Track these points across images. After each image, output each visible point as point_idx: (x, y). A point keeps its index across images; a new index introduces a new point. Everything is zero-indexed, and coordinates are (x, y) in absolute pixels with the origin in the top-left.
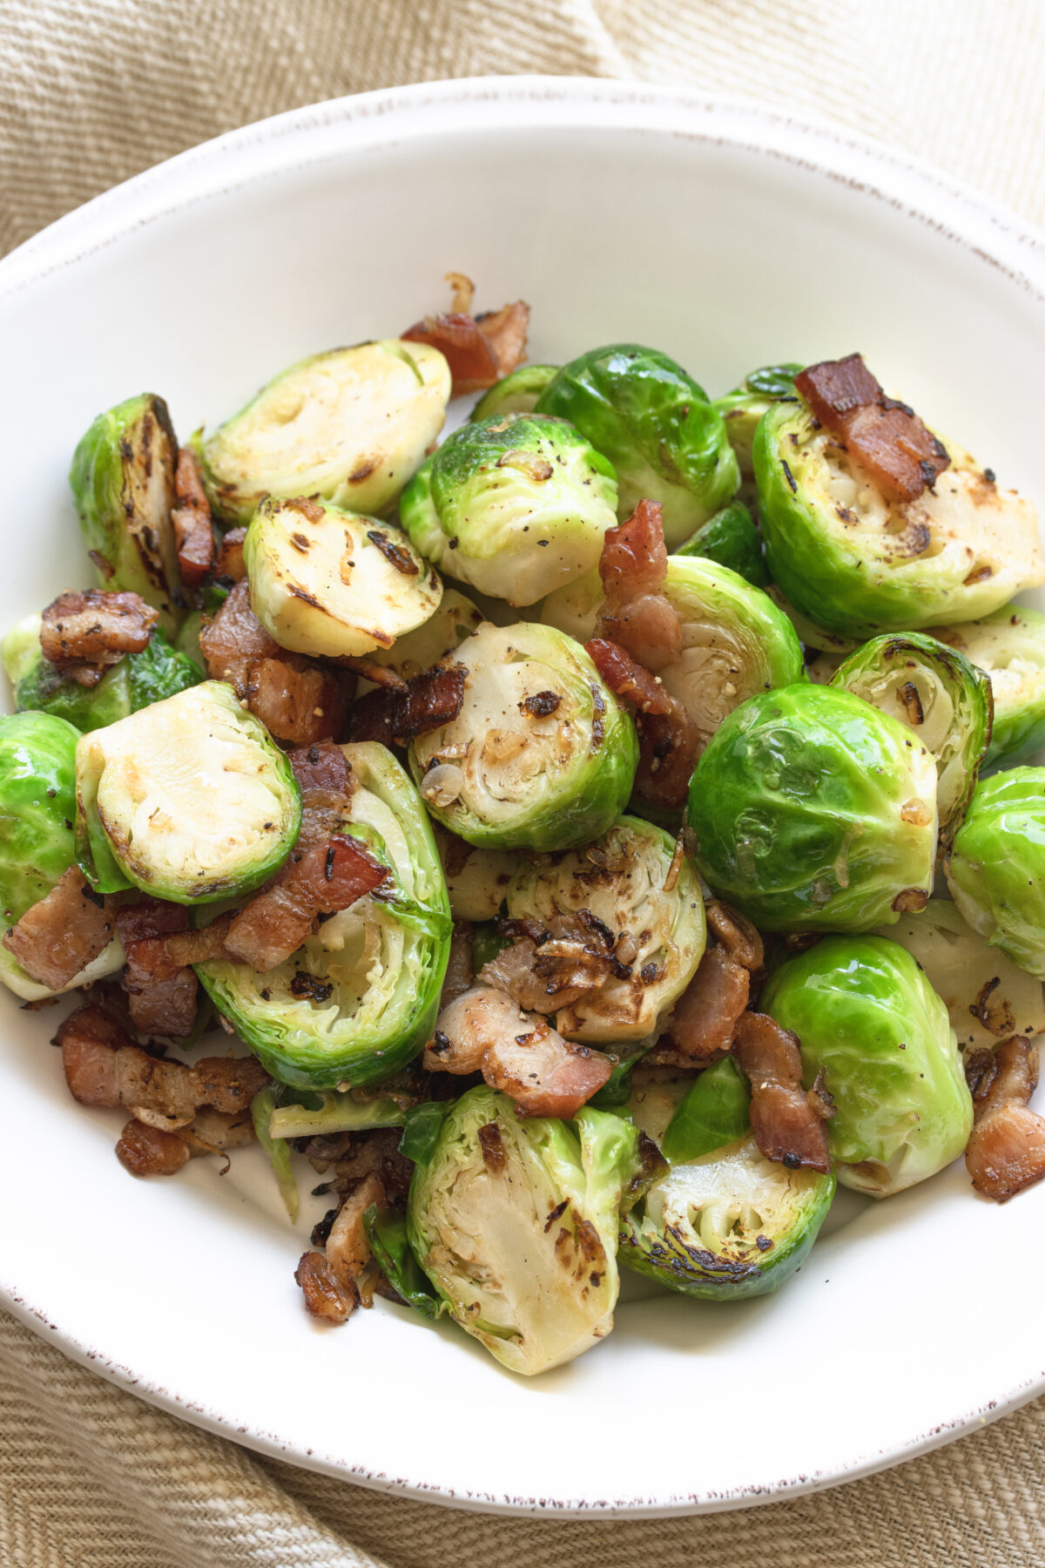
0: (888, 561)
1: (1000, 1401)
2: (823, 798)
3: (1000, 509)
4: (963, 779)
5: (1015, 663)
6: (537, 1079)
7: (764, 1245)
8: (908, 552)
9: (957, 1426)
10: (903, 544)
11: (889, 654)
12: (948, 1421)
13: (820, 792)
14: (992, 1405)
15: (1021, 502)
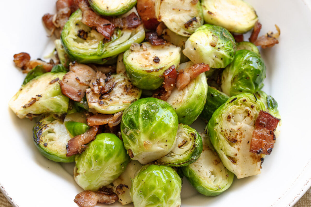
0: (222, 131)
1: (12, 200)
2: (143, 121)
3: (253, 163)
4: (169, 161)
5: (213, 176)
6: (67, 82)
7: (46, 145)
8: (227, 137)
9: (4, 192)
10: (229, 135)
11: (192, 134)
12: (5, 190)
13: (145, 120)
14: (11, 199)
15: (259, 170)
